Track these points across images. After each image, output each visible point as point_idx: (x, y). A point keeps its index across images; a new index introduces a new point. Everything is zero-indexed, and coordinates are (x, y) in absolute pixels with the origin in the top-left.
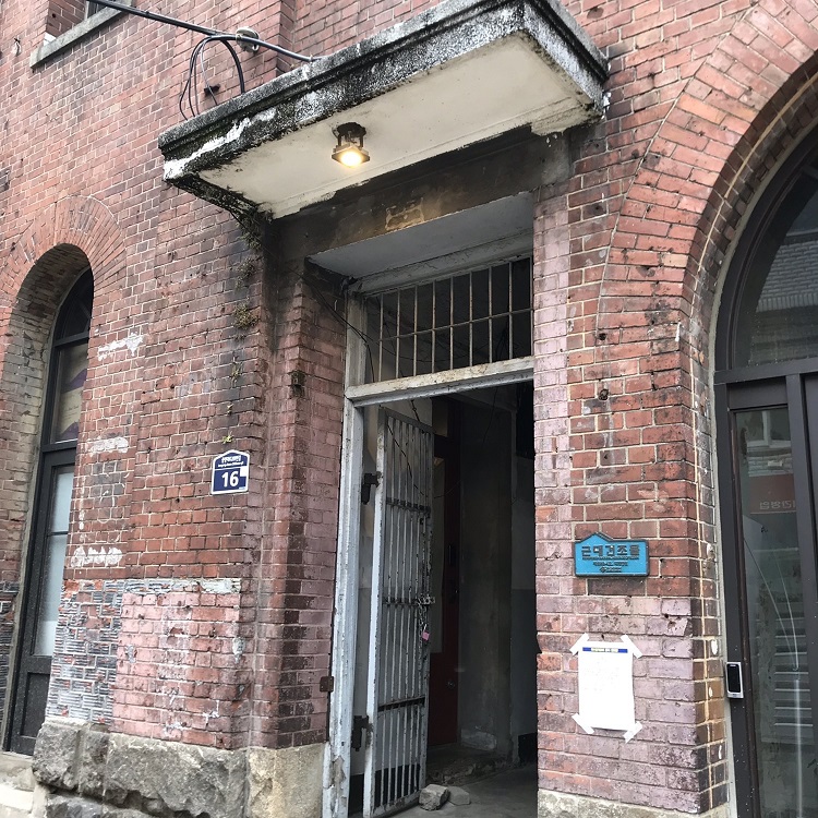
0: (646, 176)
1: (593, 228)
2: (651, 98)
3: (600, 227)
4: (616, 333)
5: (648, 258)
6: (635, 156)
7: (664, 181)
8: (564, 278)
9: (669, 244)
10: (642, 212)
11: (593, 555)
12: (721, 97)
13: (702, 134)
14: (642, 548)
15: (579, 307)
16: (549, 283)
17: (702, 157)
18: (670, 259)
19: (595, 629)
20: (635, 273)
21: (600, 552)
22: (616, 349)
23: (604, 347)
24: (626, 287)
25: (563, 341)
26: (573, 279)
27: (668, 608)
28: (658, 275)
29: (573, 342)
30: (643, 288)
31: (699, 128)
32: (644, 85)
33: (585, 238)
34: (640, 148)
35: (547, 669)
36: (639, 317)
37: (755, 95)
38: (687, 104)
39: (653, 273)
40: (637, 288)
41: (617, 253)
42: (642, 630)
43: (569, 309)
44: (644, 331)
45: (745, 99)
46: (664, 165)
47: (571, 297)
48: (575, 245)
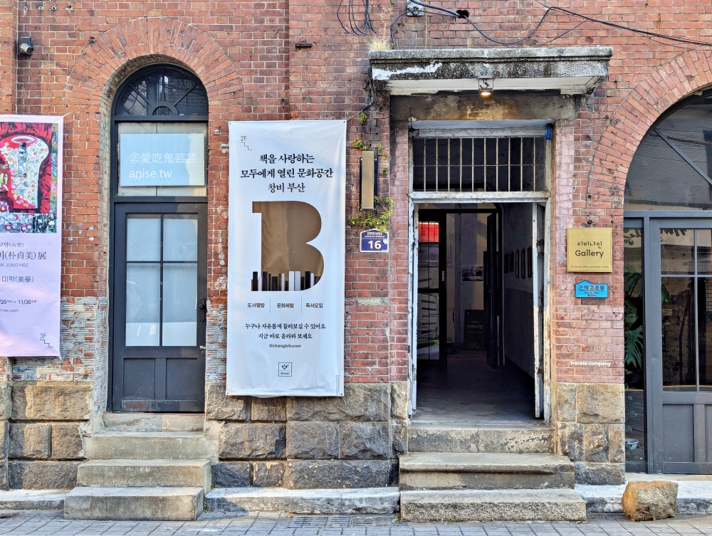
0: (611, 128)
1: (586, 146)
2: (615, 92)
3: (590, 146)
4: (596, 196)
5: (611, 166)
6: (607, 117)
7: (619, 133)
8: (572, 167)
9: (621, 162)
10: (610, 145)
11: (583, 289)
12: (645, 102)
13: (637, 116)
14: (606, 287)
15: (579, 181)
16: (564, 167)
17: (636, 126)
18: (620, 168)
19: (583, 318)
20: (605, 171)
21: (587, 288)
22: (596, 203)
23: (590, 201)
24: (601, 177)
25: (571, 196)
26: (576, 168)
27: (615, 310)
28: (615, 174)
29: (575, 197)
30: (608, 178)
31: (635, 113)
32: (613, 86)
33: (582, 150)
34: (609, 114)
35: (562, 335)
36: (607, 191)
37: (659, 106)
38: (631, 101)
39: (613, 173)
40: (606, 178)
41: (597, 160)
42: (604, 318)
43: (574, 182)
44: (609, 198)
45: (655, 106)
46: (619, 125)
47: (575, 176)
48: (577, 152)
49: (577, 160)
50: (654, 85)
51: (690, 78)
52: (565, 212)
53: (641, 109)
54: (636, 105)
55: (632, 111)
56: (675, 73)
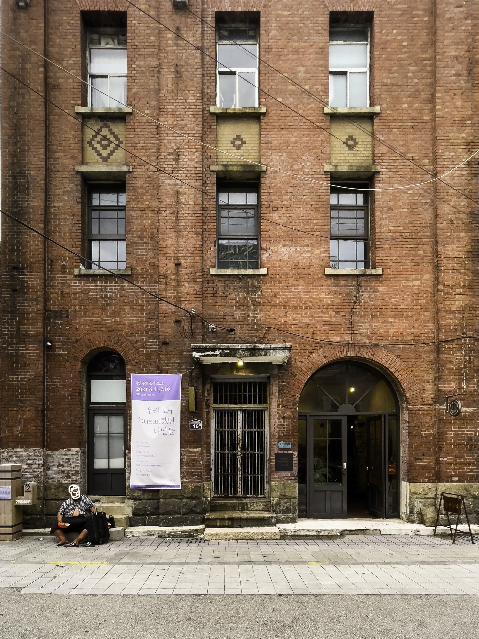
0: (293, 378)
1: (283, 386)
2: (295, 363)
4: (287, 406)
5: (293, 394)
6: (291, 374)
7: (296, 380)
8: (277, 394)
9: (297, 392)
10: (293, 385)
12: (307, 368)
13: (303, 373)
14: (291, 443)
15: (280, 400)
16: (274, 394)
17: (303, 377)
18: (297, 395)
20: (291, 396)
21: (283, 444)
23: (284, 408)
24: (289, 398)
25: (277, 406)
26: (279, 395)
27: (294, 453)
32: (294, 360)
33: (281, 387)
34: (292, 372)
35: (272, 463)
36: (291, 404)
38: (301, 367)
39: (294, 397)
40: (291, 399)
41: (287, 391)
43: (278, 400)
44: (292, 407)
45: (311, 369)
46: (297, 377)
47: (278, 398)
48: (279, 388)
49: (279, 391)
50: (311, 360)
51: (325, 357)
52: (274, 413)
53: (305, 370)
54: (304, 369)
55: (302, 371)
56: (319, 355)
